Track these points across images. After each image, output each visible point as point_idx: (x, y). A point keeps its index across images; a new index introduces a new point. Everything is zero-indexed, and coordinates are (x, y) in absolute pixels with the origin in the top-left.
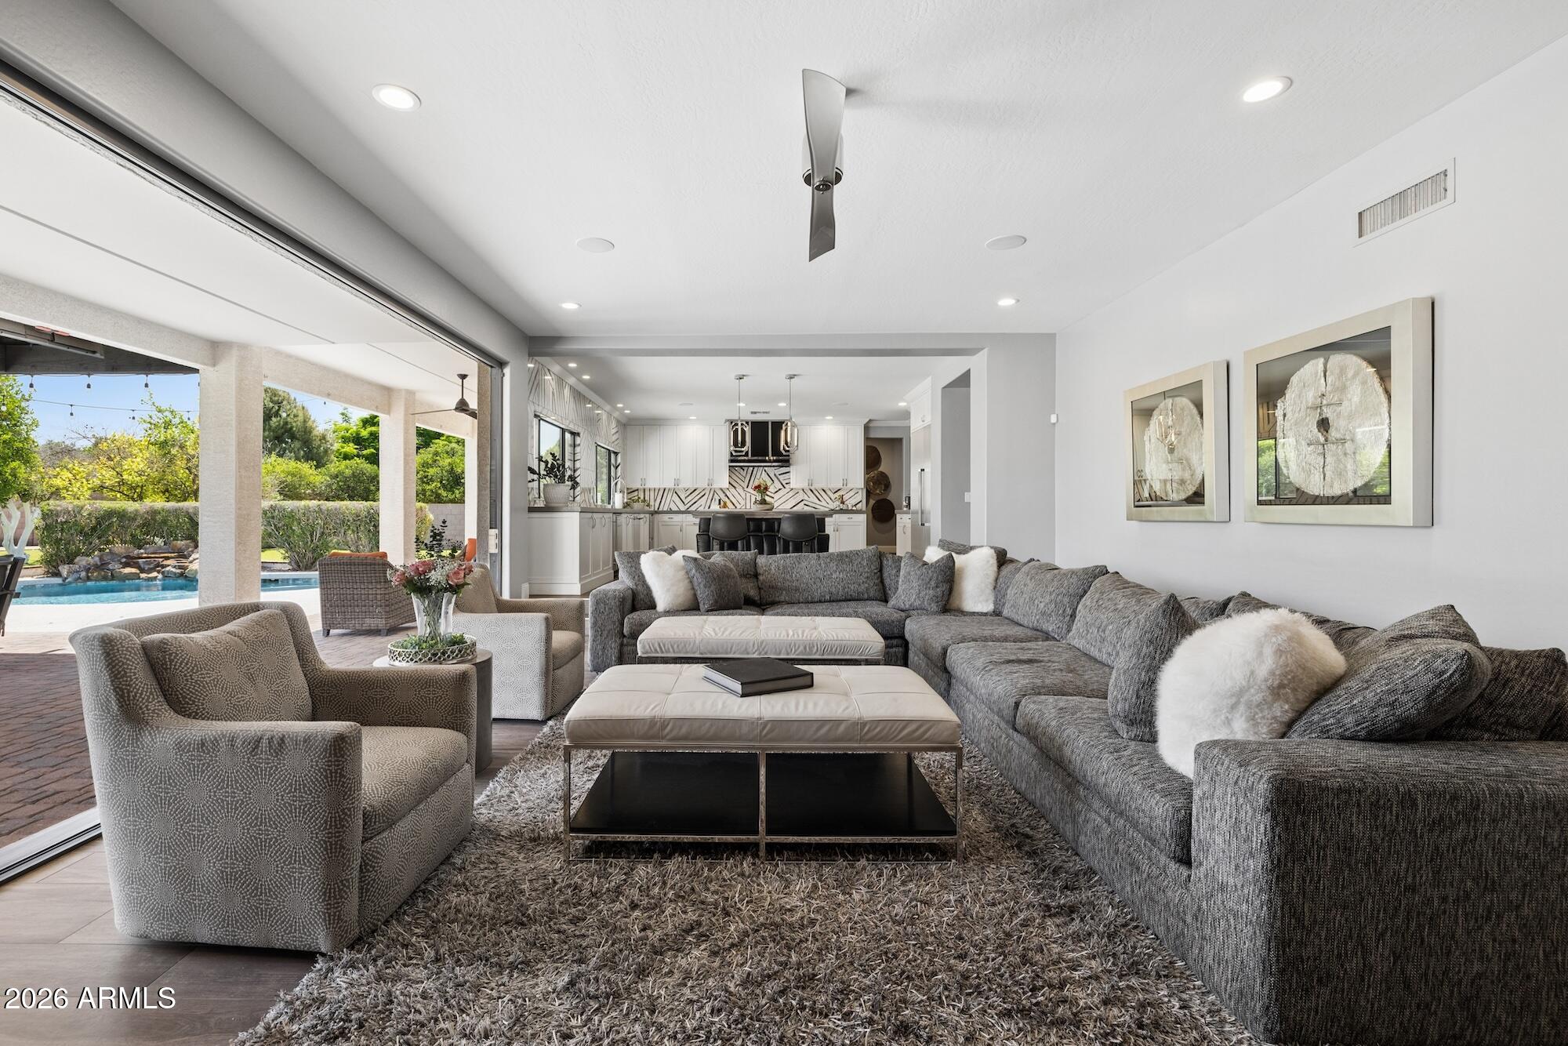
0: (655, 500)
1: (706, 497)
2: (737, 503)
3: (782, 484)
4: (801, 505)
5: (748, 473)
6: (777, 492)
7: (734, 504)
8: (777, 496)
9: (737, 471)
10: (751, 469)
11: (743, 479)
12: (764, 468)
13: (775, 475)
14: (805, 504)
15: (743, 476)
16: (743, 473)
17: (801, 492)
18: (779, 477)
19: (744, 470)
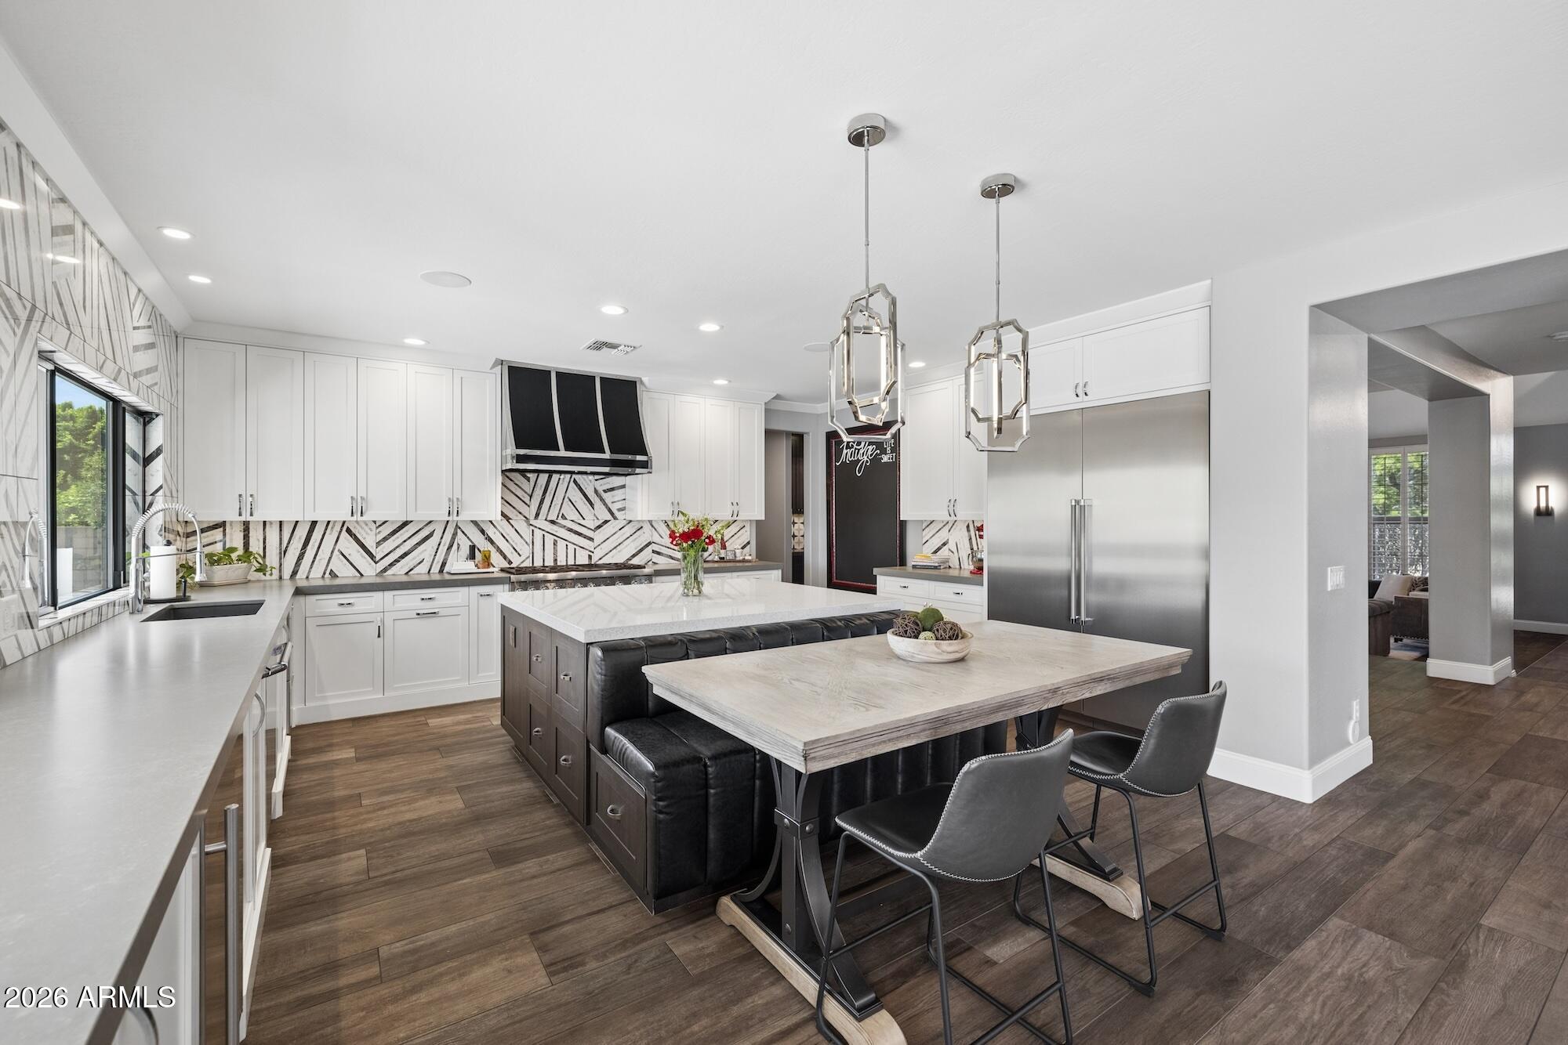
0: (283, 553)
1: (433, 542)
2: (512, 553)
3: (610, 511)
4: (647, 554)
5: (539, 486)
6: (599, 527)
7: (505, 557)
8: (599, 536)
9: (511, 480)
10: (544, 477)
11: (527, 499)
12: (574, 476)
13: (596, 491)
14: (654, 552)
15: (526, 493)
16: (528, 487)
17: (647, 527)
18: (604, 495)
19: (528, 479)
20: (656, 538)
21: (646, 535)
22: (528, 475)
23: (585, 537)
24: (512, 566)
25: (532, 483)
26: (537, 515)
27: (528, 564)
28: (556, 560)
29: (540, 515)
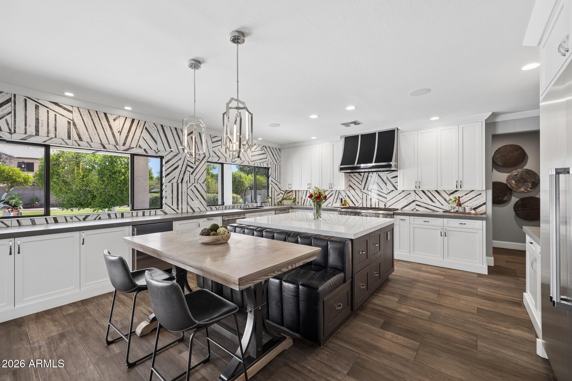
0: (302, 198)
2: (356, 202)
3: (394, 186)
4: (413, 205)
5: (365, 177)
6: (389, 193)
7: (353, 203)
8: (389, 197)
9: (355, 176)
10: (366, 174)
11: (360, 182)
12: (378, 173)
13: (387, 178)
14: (416, 205)
15: (360, 180)
16: (361, 178)
17: (413, 193)
18: (391, 180)
19: (361, 175)
20: (418, 198)
21: (413, 197)
22: (361, 173)
23: (383, 197)
24: (356, 206)
25: (362, 177)
26: (364, 188)
27: (361, 206)
28: (371, 205)
29: (365, 189)
